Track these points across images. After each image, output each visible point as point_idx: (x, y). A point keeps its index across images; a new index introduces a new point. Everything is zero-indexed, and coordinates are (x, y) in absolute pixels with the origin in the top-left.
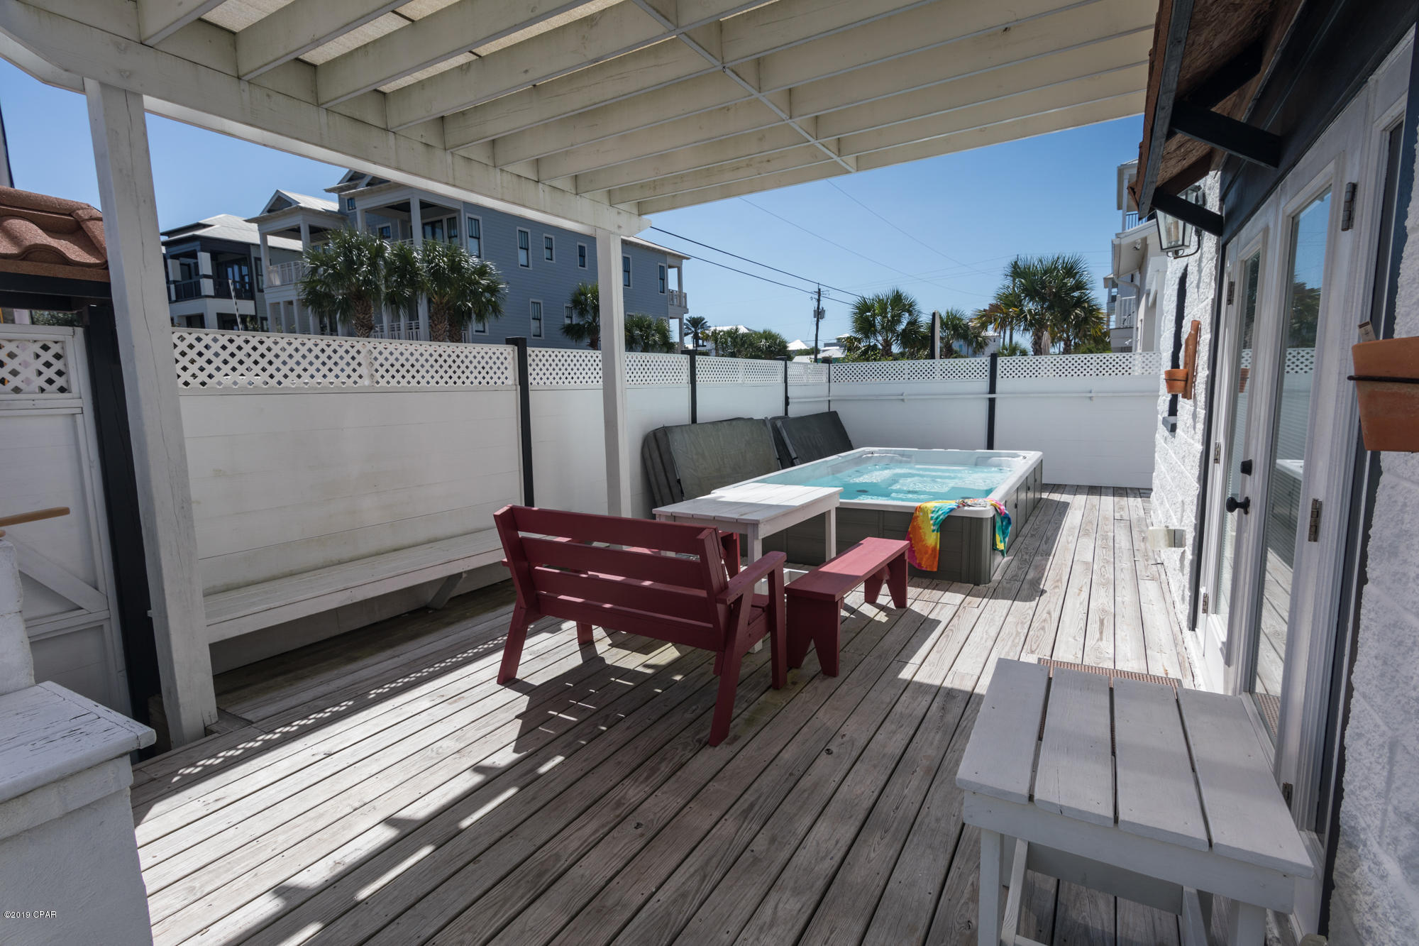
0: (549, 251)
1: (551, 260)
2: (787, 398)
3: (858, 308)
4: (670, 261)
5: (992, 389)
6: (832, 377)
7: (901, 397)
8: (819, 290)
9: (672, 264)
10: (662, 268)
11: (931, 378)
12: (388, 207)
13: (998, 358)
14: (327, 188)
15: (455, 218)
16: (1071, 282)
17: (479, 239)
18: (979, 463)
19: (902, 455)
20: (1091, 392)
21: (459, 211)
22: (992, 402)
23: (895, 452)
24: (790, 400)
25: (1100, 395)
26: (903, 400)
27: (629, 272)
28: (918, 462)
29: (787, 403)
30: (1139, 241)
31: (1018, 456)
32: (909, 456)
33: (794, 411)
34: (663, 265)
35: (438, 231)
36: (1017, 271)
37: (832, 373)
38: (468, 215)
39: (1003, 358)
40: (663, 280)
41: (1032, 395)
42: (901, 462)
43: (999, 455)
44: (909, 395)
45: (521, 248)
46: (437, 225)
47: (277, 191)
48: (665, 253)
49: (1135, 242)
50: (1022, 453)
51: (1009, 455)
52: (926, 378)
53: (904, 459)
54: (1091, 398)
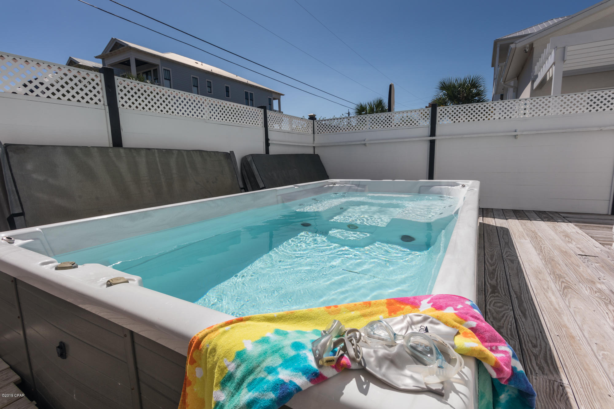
0: (210, 88)
1: (211, 92)
2: (267, 140)
3: (358, 110)
4: (274, 96)
5: (433, 132)
6: (316, 130)
7: (363, 142)
8: (349, 112)
9: (275, 97)
10: (270, 99)
11: (389, 126)
12: (119, 63)
13: (438, 108)
14: (96, 56)
15: (157, 69)
16: (474, 91)
17: (170, 80)
18: (422, 191)
19: (358, 185)
20: (516, 131)
21: (158, 65)
22: (432, 144)
23: (353, 183)
24: (270, 142)
25: (525, 133)
26: (365, 144)
27: (253, 100)
28: (371, 191)
29: (267, 144)
30: (528, 46)
31: (458, 185)
32: (364, 186)
33: (273, 150)
34: (270, 98)
35: (149, 77)
36: (444, 87)
37: (316, 127)
38: (163, 68)
39: (441, 108)
40: (271, 105)
41: (465, 136)
42: (357, 191)
43: (440, 184)
44: (371, 140)
45: (193, 86)
46: (149, 73)
47: (70, 57)
48: (271, 92)
49: (525, 47)
50: (461, 182)
51: (449, 184)
52: (386, 127)
53: (359, 188)
54: (515, 136)
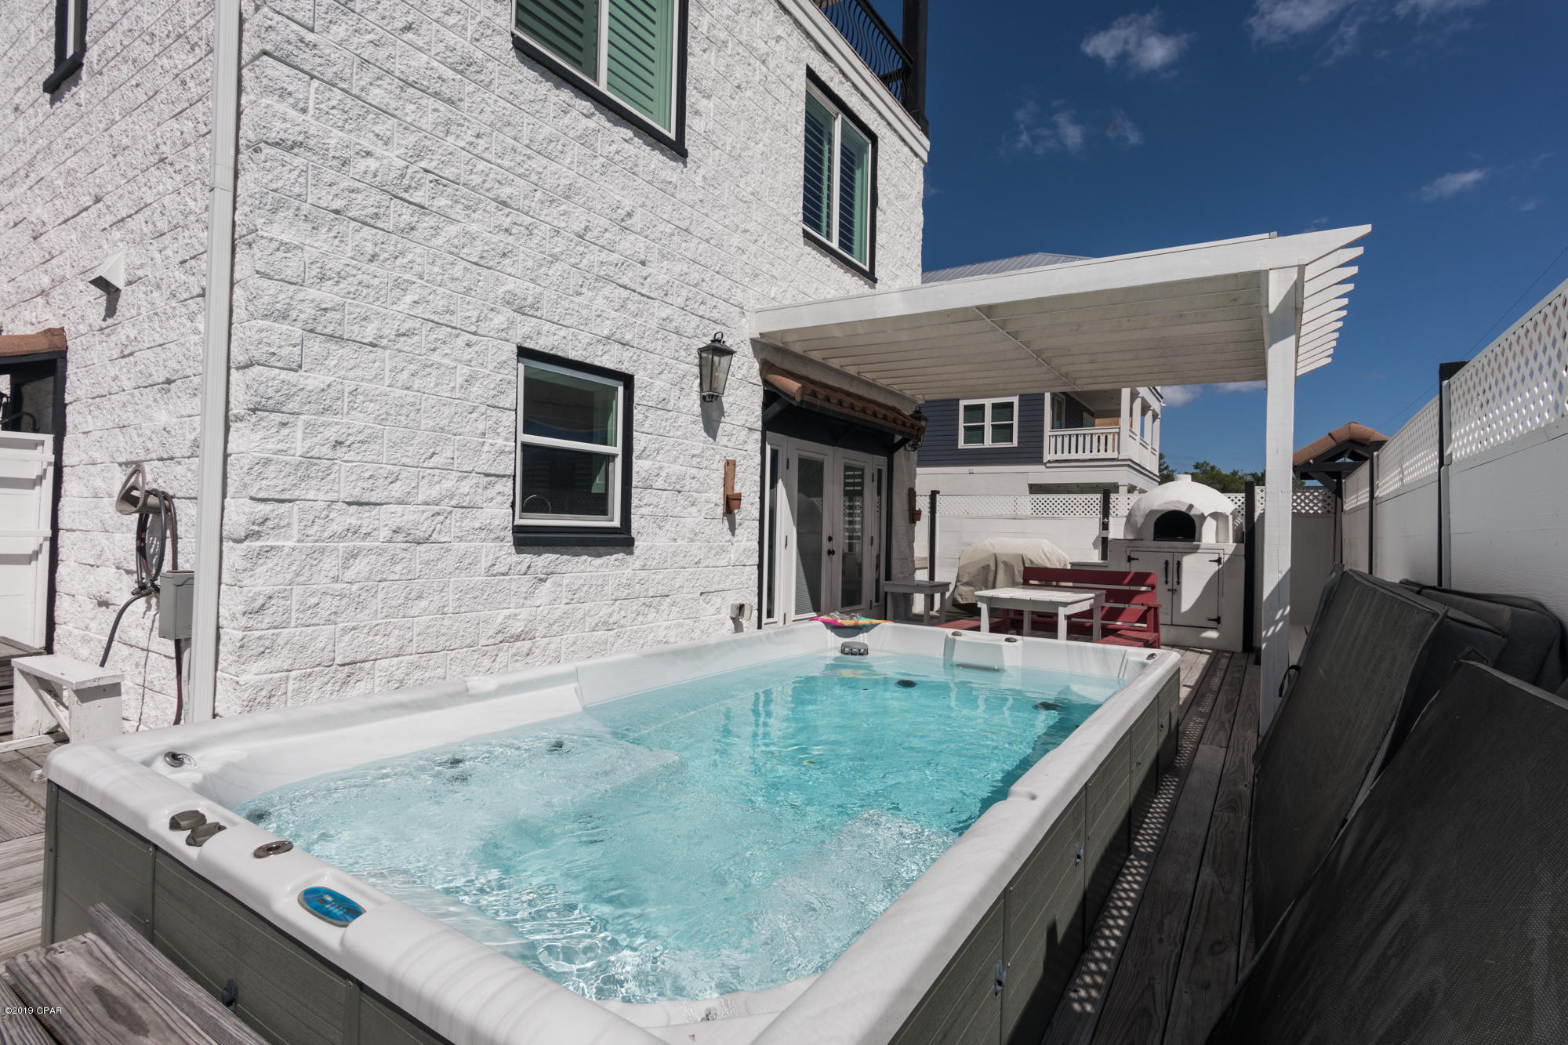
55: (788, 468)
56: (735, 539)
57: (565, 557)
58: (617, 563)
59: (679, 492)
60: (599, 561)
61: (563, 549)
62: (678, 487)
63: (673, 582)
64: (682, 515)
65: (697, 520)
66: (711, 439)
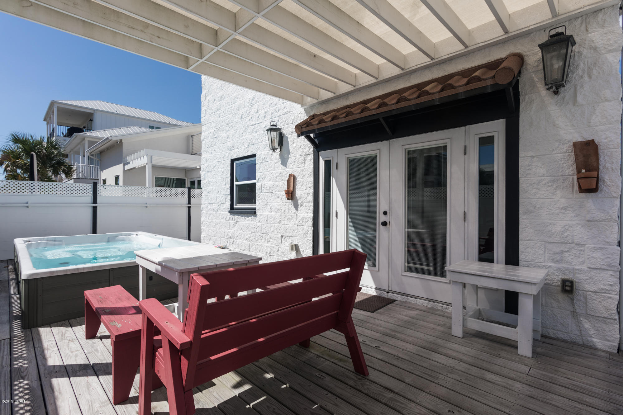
5: (95, 200)
22: (95, 209)
23: (48, 239)
26: (27, 207)
31: (132, 234)
32: (60, 241)
42: (54, 245)
43: (122, 235)
51: (126, 235)
53: (56, 243)
55: (337, 168)
56: (298, 212)
57: (239, 217)
58: (252, 220)
59: (272, 193)
60: (248, 219)
61: (239, 214)
62: (271, 191)
63: (270, 229)
64: (273, 202)
65: (279, 204)
66: (284, 167)
